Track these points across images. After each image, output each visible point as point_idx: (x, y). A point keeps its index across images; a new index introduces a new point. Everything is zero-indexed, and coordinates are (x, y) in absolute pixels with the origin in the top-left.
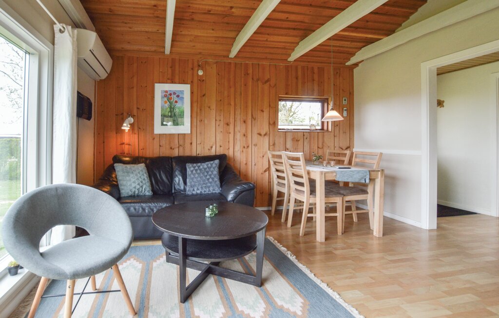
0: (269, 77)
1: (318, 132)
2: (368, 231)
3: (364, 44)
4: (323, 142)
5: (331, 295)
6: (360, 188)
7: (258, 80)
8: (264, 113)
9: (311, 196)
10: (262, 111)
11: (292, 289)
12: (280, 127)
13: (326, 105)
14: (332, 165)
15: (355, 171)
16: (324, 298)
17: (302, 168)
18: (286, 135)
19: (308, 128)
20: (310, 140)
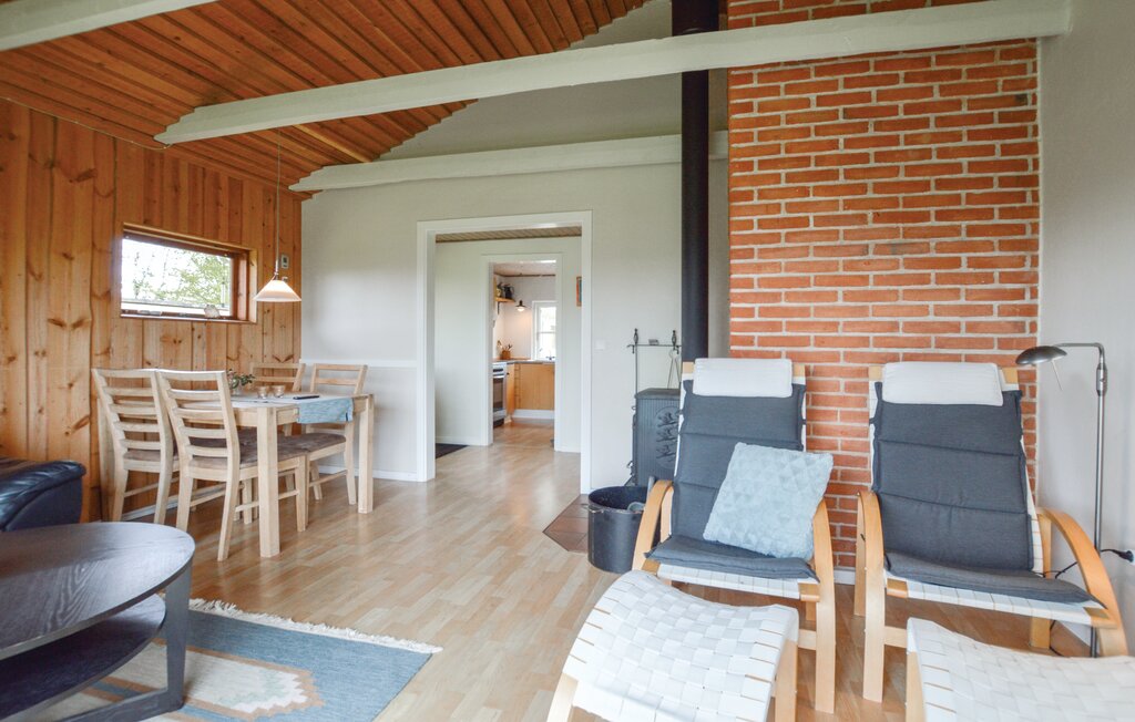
0: (92, 167)
1: (228, 323)
2: (347, 509)
3: (328, 160)
4: (239, 347)
5: (340, 637)
6: (329, 434)
7: (52, 165)
8: (74, 263)
9: (242, 465)
10: (67, 256)
11: (261, 668)
12: (124, 306)
13: (243, 265)
14: (278, 394)
15: (331, 401)
16: (331, 649)
17: (218, 406)
18: (143, 326)
19: (201, 312)
20: (209, 342)
